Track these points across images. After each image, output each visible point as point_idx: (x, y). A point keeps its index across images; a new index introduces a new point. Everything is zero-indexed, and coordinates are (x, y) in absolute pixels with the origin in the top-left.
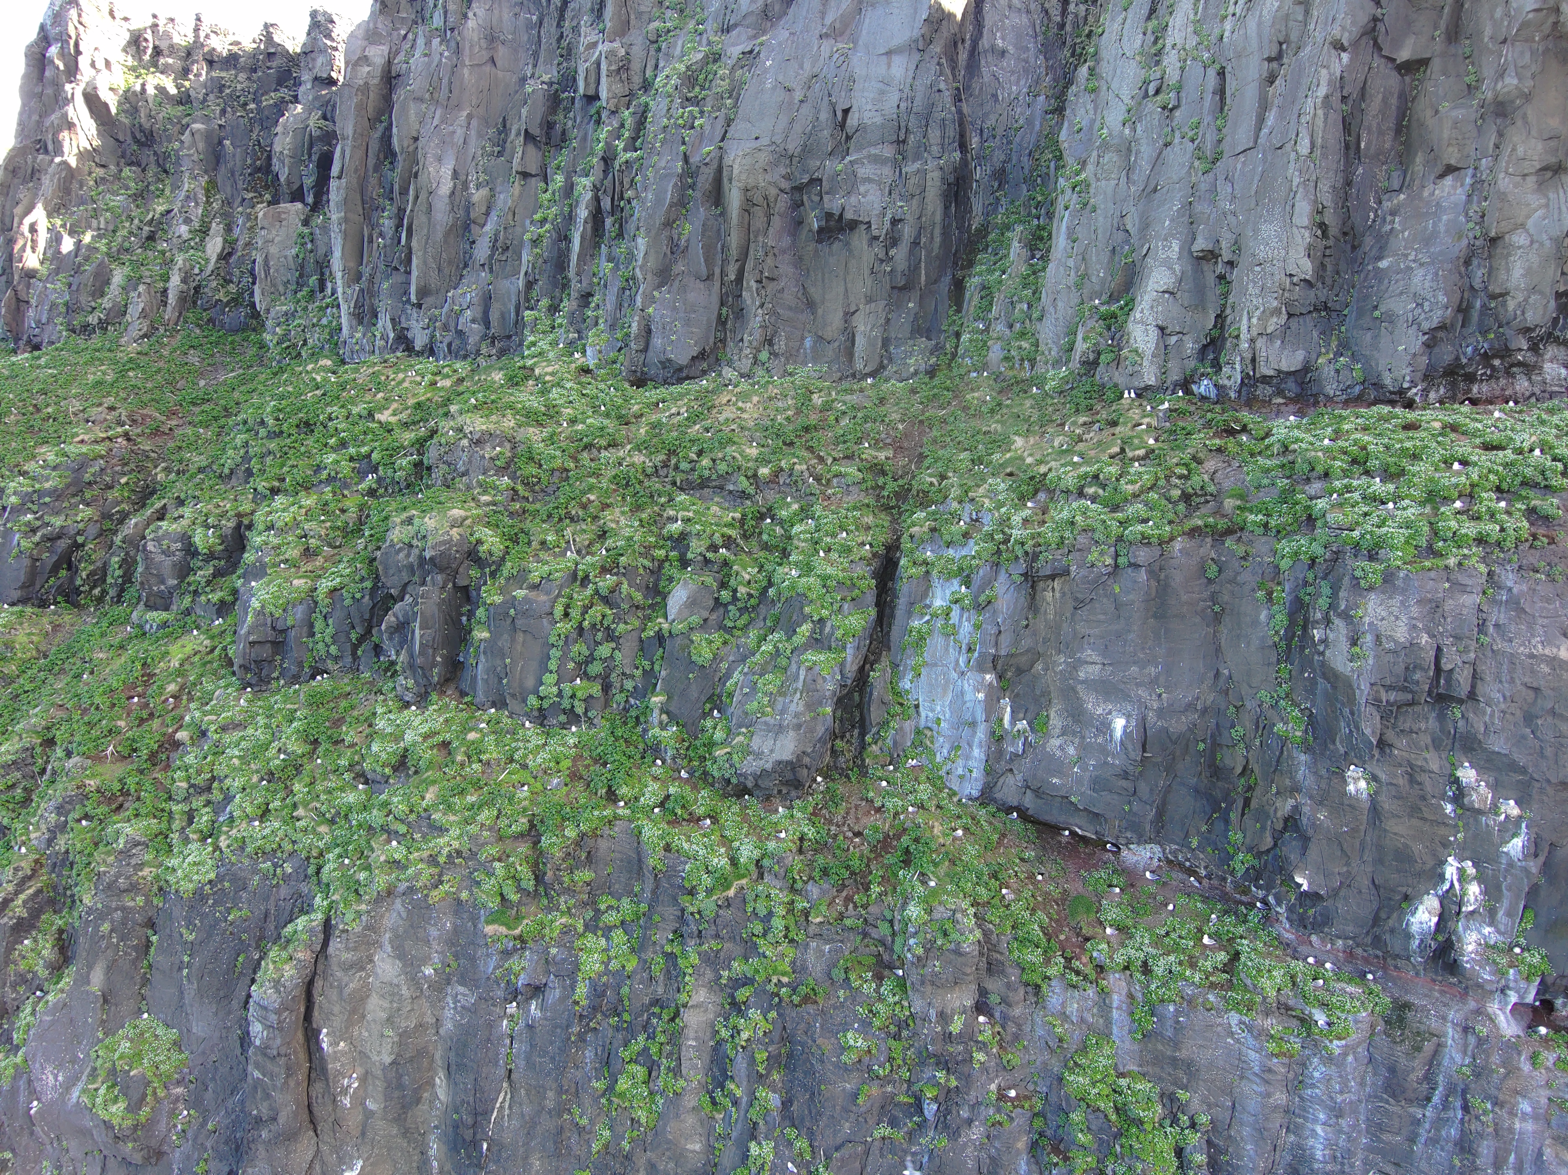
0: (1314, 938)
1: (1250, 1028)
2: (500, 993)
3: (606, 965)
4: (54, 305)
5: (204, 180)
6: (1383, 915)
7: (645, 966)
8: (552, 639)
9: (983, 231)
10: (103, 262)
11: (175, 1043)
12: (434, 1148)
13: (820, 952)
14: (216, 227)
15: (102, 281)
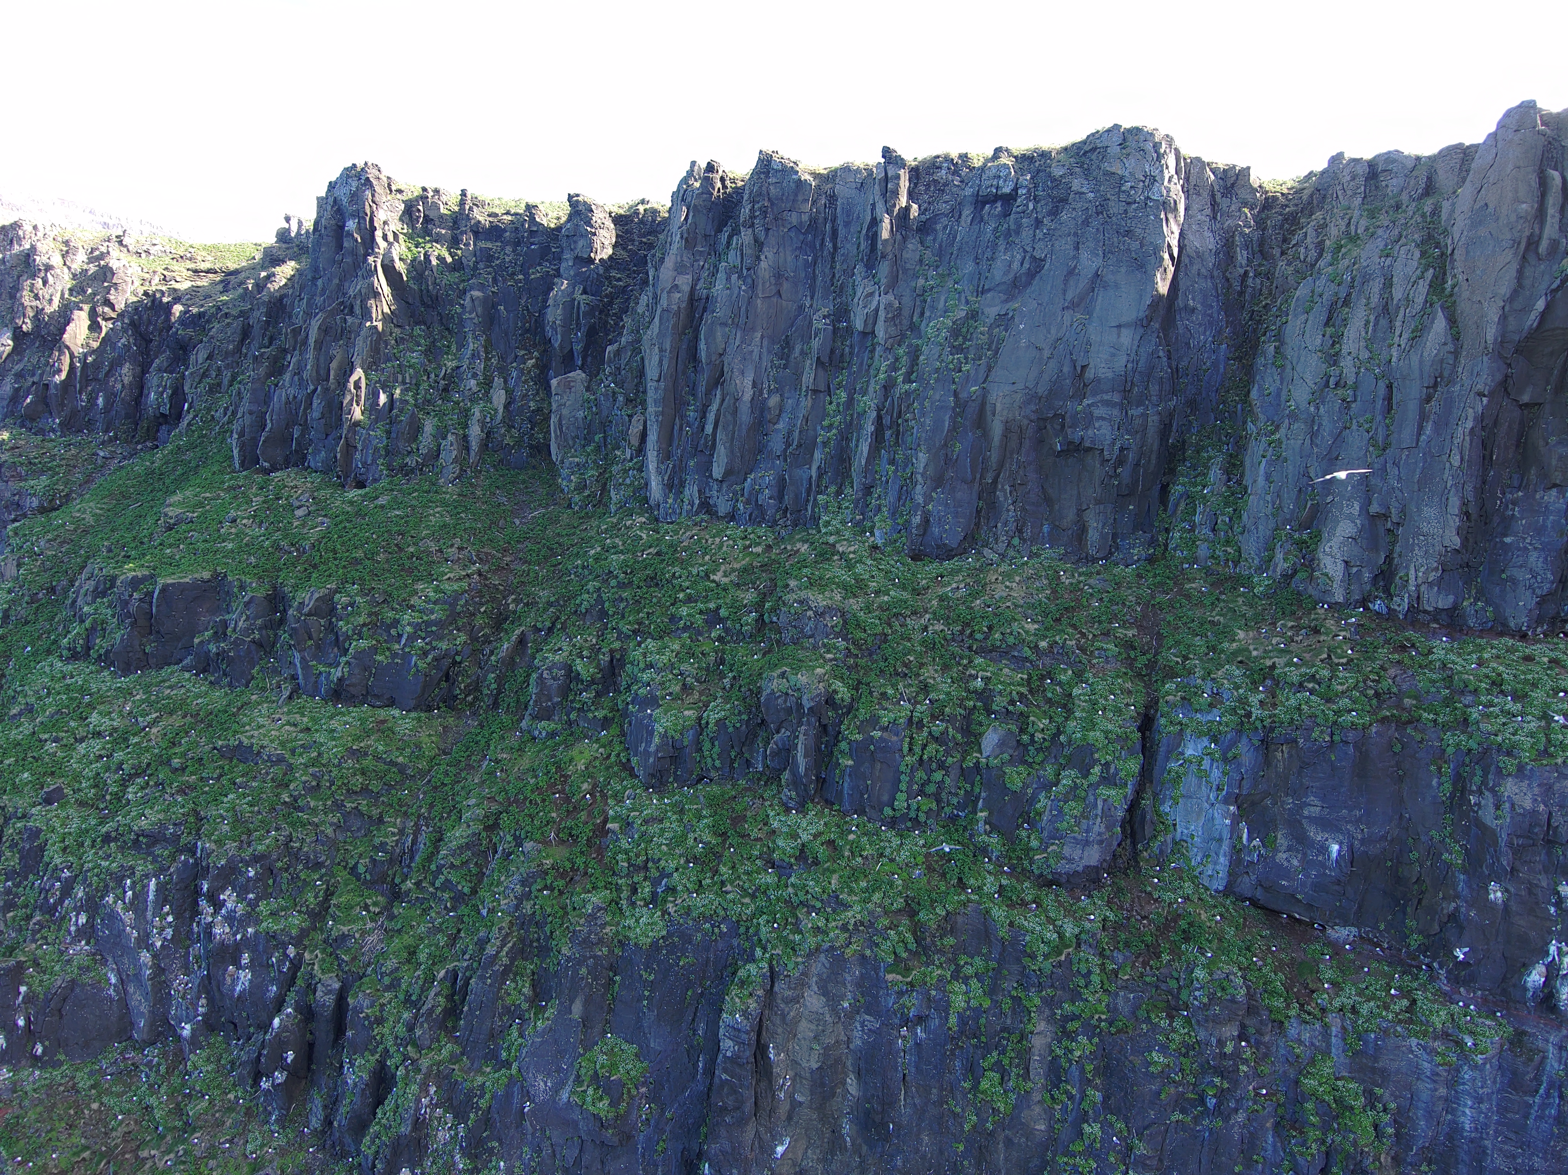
0: (1462, 989)
1: (1425, 1048)
2: (897, 1021)
3: (968, 1003)
4: (376, 449)
5: (482, 339)
6: (1509, 976)
7: (996, 1004)
8: (902, 768)
9: (1182, 445)
10: (413, 413)
11: (636, 1055)
12: (847, 1128)
13: (1125, 996)
14: (498, 381)
15: (416, 430)
